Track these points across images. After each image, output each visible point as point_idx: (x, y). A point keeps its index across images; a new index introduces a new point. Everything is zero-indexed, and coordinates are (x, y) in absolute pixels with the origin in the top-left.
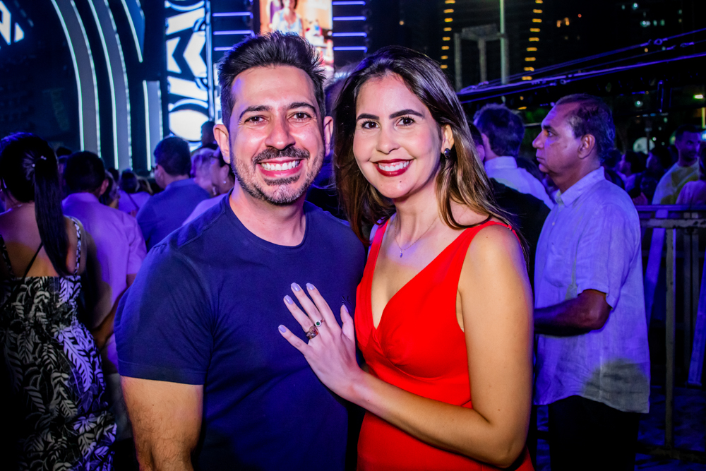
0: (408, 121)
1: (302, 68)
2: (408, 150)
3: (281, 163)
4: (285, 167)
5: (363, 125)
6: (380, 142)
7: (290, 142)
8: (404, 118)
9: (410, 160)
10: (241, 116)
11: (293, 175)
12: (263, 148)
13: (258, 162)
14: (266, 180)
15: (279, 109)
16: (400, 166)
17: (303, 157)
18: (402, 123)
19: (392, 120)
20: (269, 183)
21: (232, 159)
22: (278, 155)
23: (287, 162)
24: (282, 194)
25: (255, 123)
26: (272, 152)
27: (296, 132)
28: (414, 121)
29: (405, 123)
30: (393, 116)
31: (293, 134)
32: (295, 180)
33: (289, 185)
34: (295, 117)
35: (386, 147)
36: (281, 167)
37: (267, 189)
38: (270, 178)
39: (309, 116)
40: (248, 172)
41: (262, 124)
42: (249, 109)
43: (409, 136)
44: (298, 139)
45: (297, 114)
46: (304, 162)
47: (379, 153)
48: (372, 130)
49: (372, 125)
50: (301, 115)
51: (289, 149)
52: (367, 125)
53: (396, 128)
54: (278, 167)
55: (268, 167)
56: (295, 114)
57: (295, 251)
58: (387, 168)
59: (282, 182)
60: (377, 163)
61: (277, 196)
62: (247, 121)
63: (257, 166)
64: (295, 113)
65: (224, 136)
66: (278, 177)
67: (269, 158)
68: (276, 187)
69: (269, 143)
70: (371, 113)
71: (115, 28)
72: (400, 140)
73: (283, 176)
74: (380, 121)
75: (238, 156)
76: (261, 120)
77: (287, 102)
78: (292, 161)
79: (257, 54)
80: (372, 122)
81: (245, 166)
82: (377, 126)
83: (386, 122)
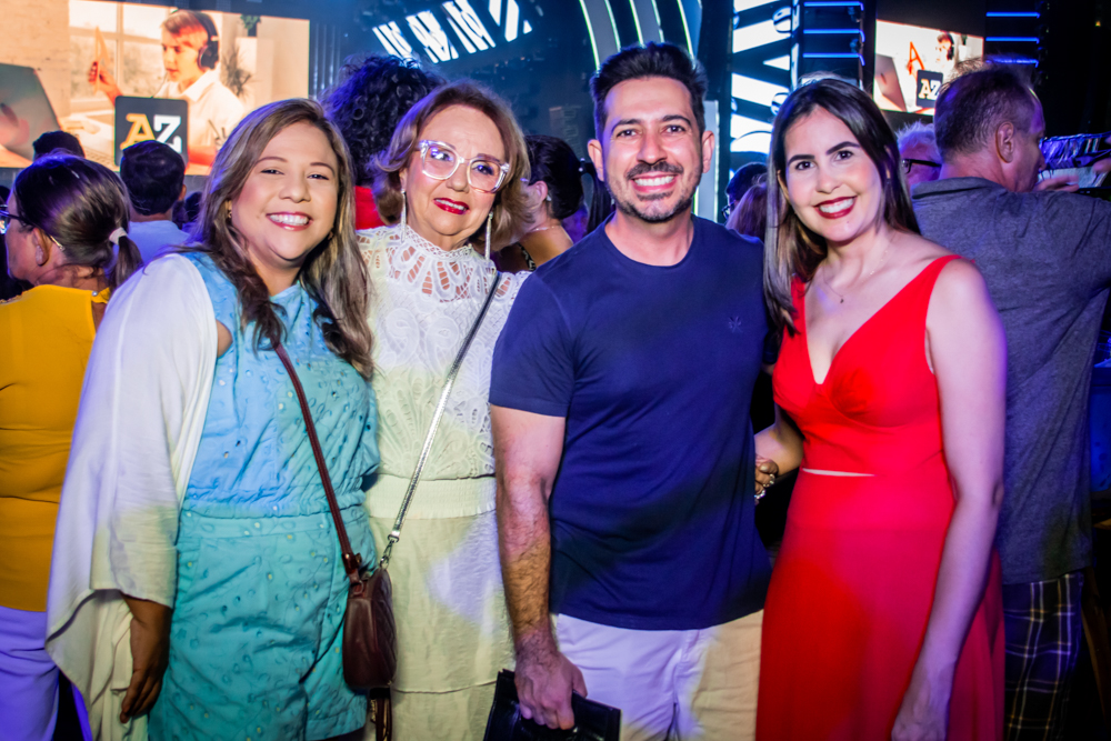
0: (845, 155)
1: (678, 78)
2: (851, 186)
3: (654, 178)
4: (658, 182)
5: (797, 167)
6: (819, 182)
7: (662, 156)
8: (841, 152)
9: (853, 197)
10: (613, 130)
11: (666, 191)
12: (634, 163)
13: (631, 177)
14: (639, 196)
15: (652, 122)
16: (845, 205)
17: (677, 171)
18: (839, 157)
19: (829, 156)
20: (642, 198)
21: (605, 174)
22: (649, 170)
23: (660, 176)
24: (655, 210)
25: (628, 137)
26: (644, 166)
27: (669, 145)
28: (852, 154)
29: (843, 157)
30: (830, 151)
31: (665, 148)
32: (668, 195)
33: (662, 201)
34: (669, 130)
35: (827, 186)
36: (655, 181)
37: (640, 205)
38: (642, 194)
39: (683, 130)
40: (620, 188)
41: (634, 138)
42: (621, 123)
43: (850, 170)
44: (671, 154)
45: (671, 127)
46: (678, 178)
47: (820, 194)
48: (807, 171)
49: (806, 166)
50: (675, 129)
51: (661, 164)
52: (801, 167)
53: (834, 164)
54: (649, 183)
55: (641, 182)
56: (667, 127)
57: (674, 270)
58: (831, 209)
59: (654, 197)
60: (818, 206)
61: (650, 213)
62: (619, 135)
63: (630, 182)
64: (670, 126)
65: (598, 153)
66: (652, 192)
67: (640, 172)
68: (649, 203)
69: (641, 158)
70: (805, 152)
71: (658, 20)
72: (841, 176)
73: (658, 191)
74: (816, 159)
75: (611, 173)
76: (633, 133)
77: (661, 114)
78: (665, 176)
79: (631, 67)
80: (806, 161)
81: (618, 183)
82: (812, 165)
83: (823, 160)
